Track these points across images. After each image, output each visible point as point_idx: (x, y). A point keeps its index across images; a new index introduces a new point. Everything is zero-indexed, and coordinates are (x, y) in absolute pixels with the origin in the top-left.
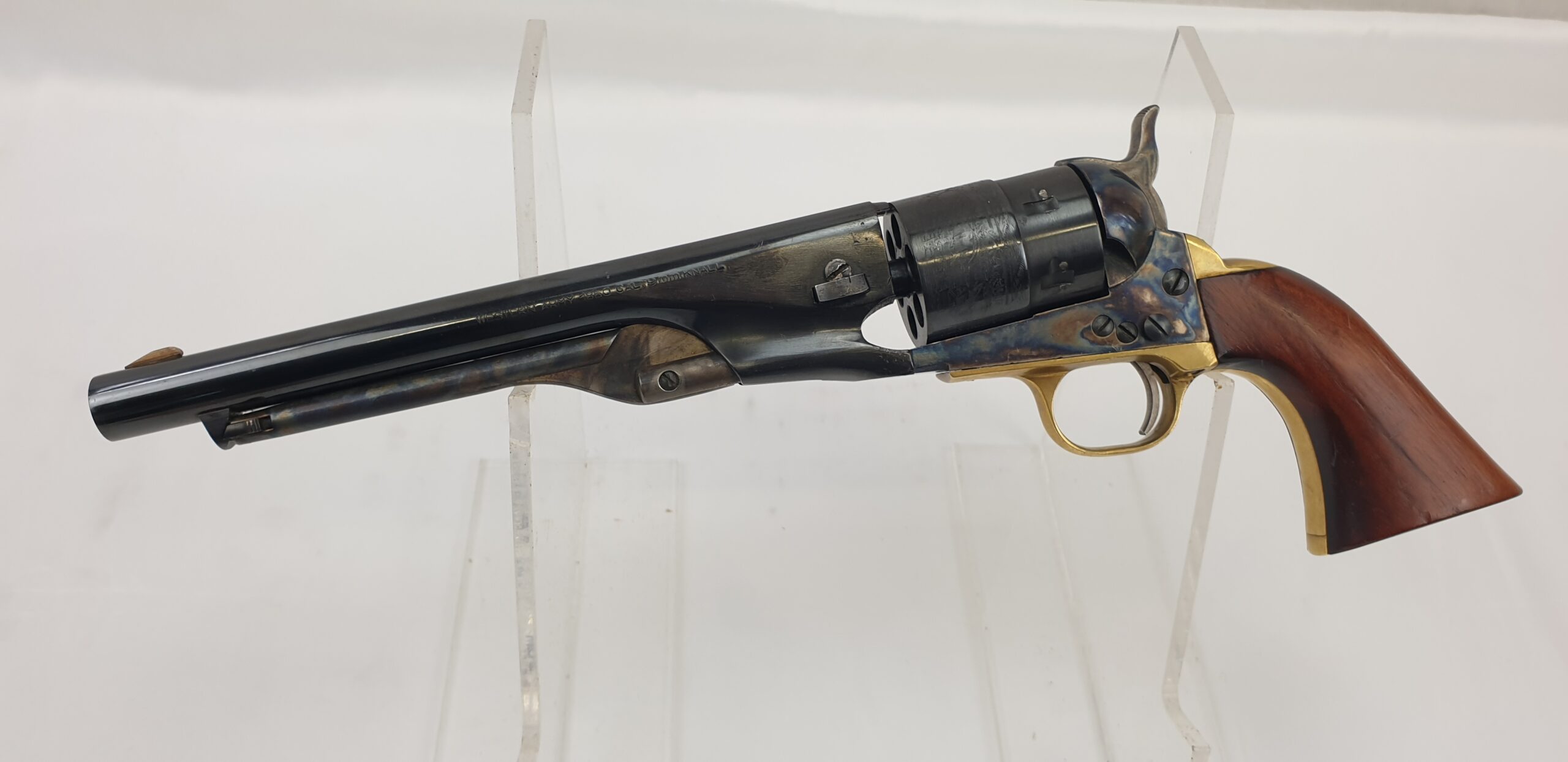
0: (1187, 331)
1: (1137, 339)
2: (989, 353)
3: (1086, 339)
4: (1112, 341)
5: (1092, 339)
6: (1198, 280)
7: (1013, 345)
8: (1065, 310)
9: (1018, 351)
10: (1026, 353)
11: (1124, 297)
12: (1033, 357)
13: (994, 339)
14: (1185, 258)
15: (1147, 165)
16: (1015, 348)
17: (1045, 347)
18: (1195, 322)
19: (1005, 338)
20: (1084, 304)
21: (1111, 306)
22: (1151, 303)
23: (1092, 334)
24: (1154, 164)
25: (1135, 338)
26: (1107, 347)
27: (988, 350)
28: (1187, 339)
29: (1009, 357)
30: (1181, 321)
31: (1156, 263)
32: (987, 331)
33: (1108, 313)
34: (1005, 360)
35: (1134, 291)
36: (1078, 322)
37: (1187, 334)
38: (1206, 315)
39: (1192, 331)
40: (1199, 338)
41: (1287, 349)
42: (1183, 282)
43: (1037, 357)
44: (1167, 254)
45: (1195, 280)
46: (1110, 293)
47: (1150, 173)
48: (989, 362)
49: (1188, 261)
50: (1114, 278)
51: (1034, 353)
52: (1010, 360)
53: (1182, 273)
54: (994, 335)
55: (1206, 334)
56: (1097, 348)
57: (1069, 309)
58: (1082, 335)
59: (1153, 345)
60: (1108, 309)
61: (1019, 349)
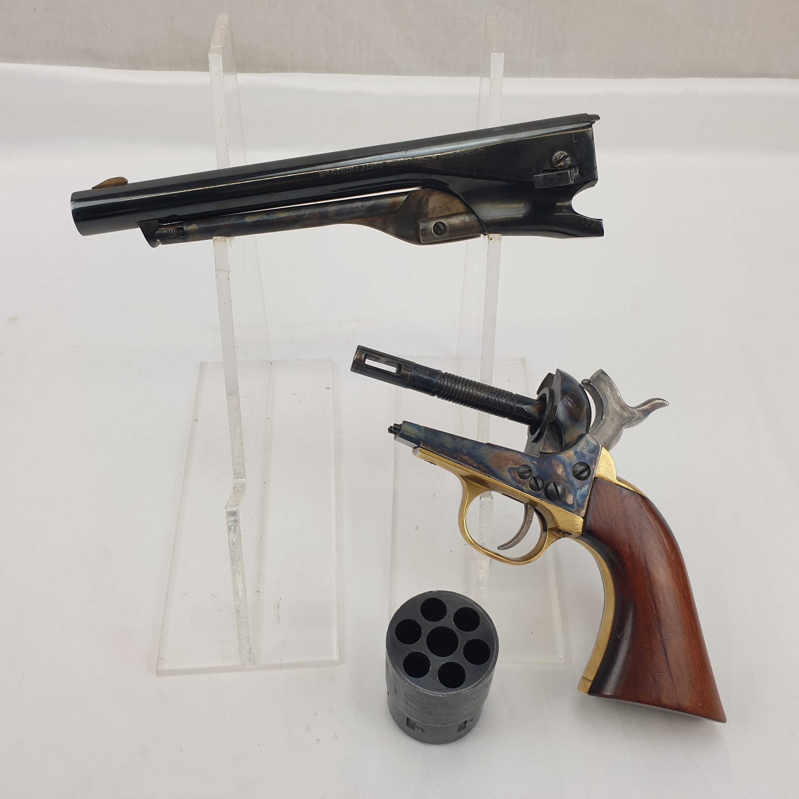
0: (573, 504)
1: (541, 491)
2: (449, 450)
3: (511, 474)
4: (525, 484)
5: (514, 476)
6: (595, 477)
7: (465, 453)
9: (467, 458)
10: (471, 461)
11: (546, 463)
12: (473, 466)
13: (456, 443)
14: (594, 460)
16: (465, 455)
17: (483, 464)
18: (580, 502)
19: (463, 446)
20: (519, 453)
21: (535, 463)
22: (560, 475)
23: (515, 473)
25: (539, 491)
26: (520, 486)
27: (449, 447)
28: (570, 508)
29: (459, 458)
30: (572, 496)
31: (576, 453)
33: (531, 466)
34: (456, 458)
35: (555, 462)
36: (511, 461)
37: (572, 506)
38: (589, 501)
39: (576, 505)
40: (578, 512)
41: (628, 549)
42: (586, 473)
43: (476, 468)
44: (585, 452)
45: (594, 477)
46: (539, 455)
47: (630, 423)
48: (446, 454)
49: (596, 463)
50: (546, 448)
51: (475, 465)
52: (459, 460)
53: (588, 468)
55: (583, 512)
56: (513, 482)
58: (510, 470)
59: (547, 500)
60: (533, 463)
61: (468, 456)
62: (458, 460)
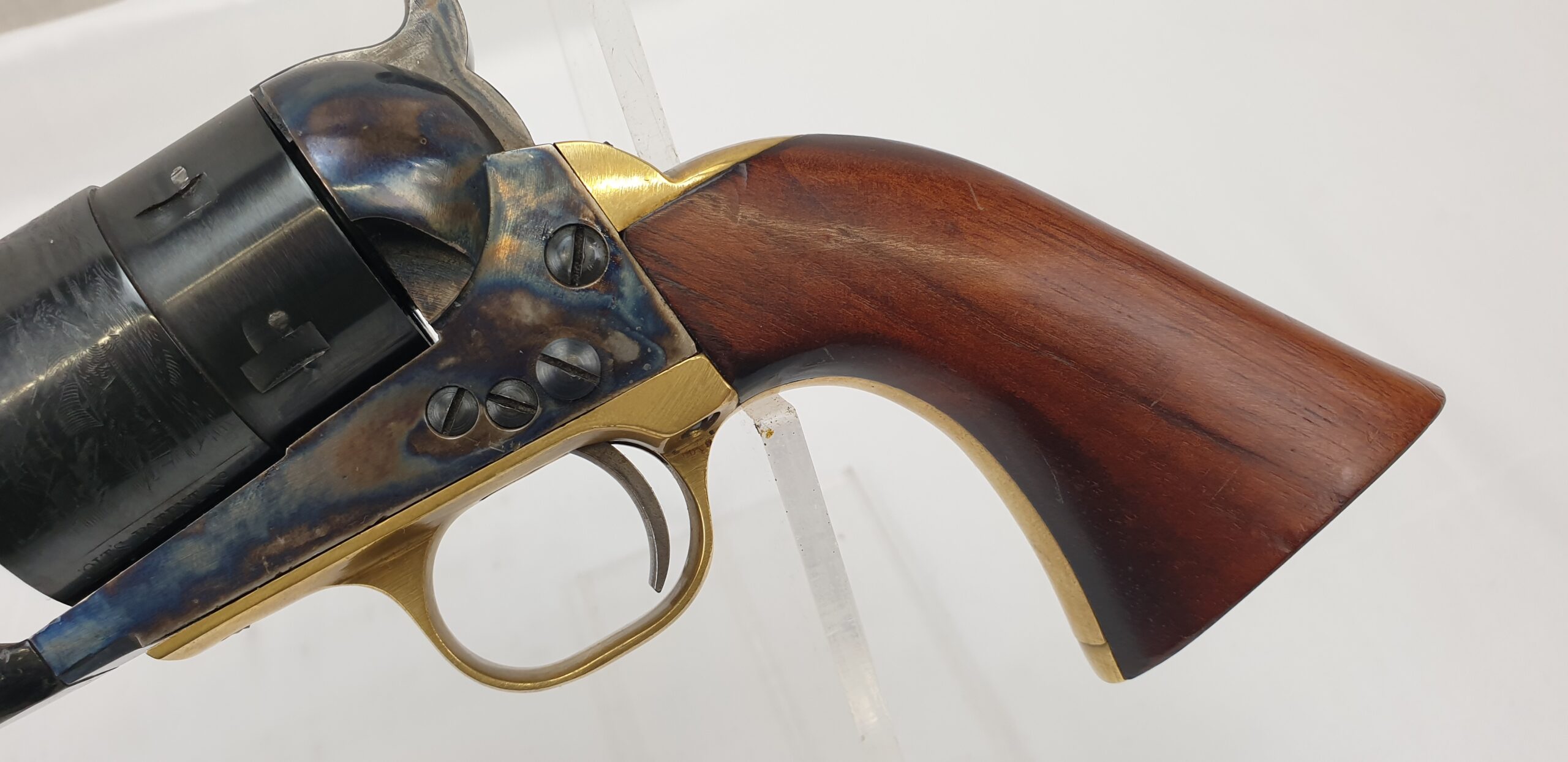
0: (643, 348)
1: (538, 410)
2: (220, 572)
3: (425, 454)
4: (486, 435)
5: (435, 449)
6: (621, 234)
7: (265, 534)
8: (353, 409)
9: (282, 541)
10: (301, 537)
11: (474, 332)
12: (320, 541)
13: (217, 537)
14: (576, 201)
15: (438, 29)
16: (271, 538)
17: (336, 508)
18: (650, 327)
19: (242, 525)
20: (388, 382)
21: (451, 361)
22: (538, 322)
23: (435, 438)
24: (455, 23)
25: (534, 409)
26: (478, 452)
27: (213, 566)
28: (646, 367)
29: (266, 563)
30: (620, 335)
31: (516, 231)
32: (195, 525)
33: (453, 377)
34: (259, 572)
35: (492, 308)
36: (392, 424)
37: (646, 356)
38: (667, 300)
39: (652, 346)
40: (673, 354)
41: (866, 305)
42: (592, 248)
43: (329, 537)
44: (531, 202)
45: (617, 236)
46: (434, 336)
47: (451, 44)
48: (225, 592)
49: (584, 199)
50: (431, 300)
51: (319, 532)
52: (271, 568)
53: (581, 231)
54: (214, 527)
55: (685, 339)
56: (456, 464)
57: (361, 404)
58: (412, 448)
59: (580, 410)
60: (448, 369)
61: (281, 536)
62: (268, 572)
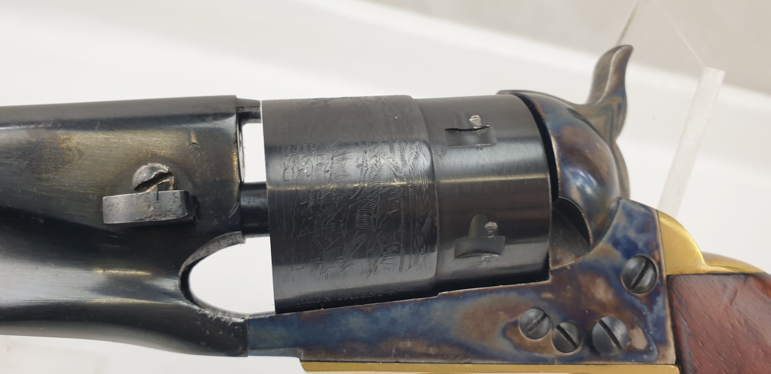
0: (649, 346)
1: (579, 349)
2: (367, 342)
3: (510, 340)
4: (546, 347)
5: (516, 340)
6: (668, 277)
7: (402, 334)
8: (485, 293)
9: (409, 344)
10: (421, 348)
11: (569, 287)
12: (428, 356)
13: (377, 322)
14: (654, 245)
16: (404, 339)
17: (449, 342)
18: (658, 336)
19: (393, 321)
20: (511, 289)
21: (549, 295)
22: (604, 300)
23: (519, 333)
25: (576, 346)
26: (537, 355)
28: (645, 357)
29: (394, 351)
30: (640, 331)
31: (616, 244)
32: (368, 307)
33: (544, 305)
34: (388, 355)
35: (584, 279)
36: (501, 313)
37: (647, 351)
38: (675, 328)
39: (653, 347)
40: (662, 359)
42: (650, 274)
43: (436, 356)
44: (632, 234)
45: (665, 276)
46: (551, 276)
48: (363, 355)
49: (657, 247)
50: (558, 257)
51: (432, 351)
52: (395, 356)
53: (649, 263)
54: (378, 314)
55: (671, 354)
56: (523, 354)
57: (491, 291)
58: (504, 333)
59: (599, 361)
60: (545, 299)
61: (410, 341)
62: (392, 357)
